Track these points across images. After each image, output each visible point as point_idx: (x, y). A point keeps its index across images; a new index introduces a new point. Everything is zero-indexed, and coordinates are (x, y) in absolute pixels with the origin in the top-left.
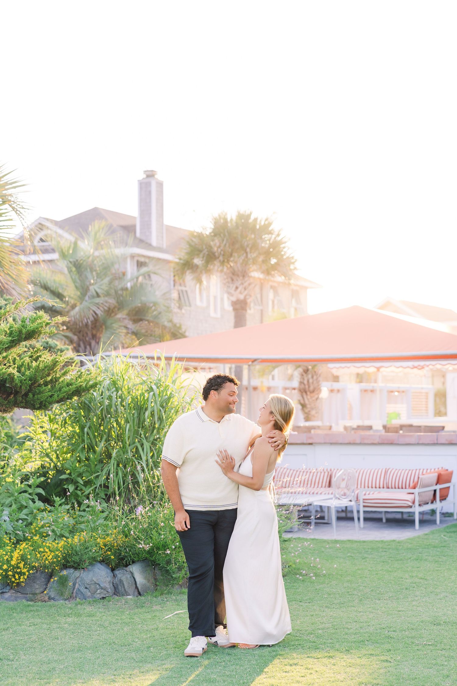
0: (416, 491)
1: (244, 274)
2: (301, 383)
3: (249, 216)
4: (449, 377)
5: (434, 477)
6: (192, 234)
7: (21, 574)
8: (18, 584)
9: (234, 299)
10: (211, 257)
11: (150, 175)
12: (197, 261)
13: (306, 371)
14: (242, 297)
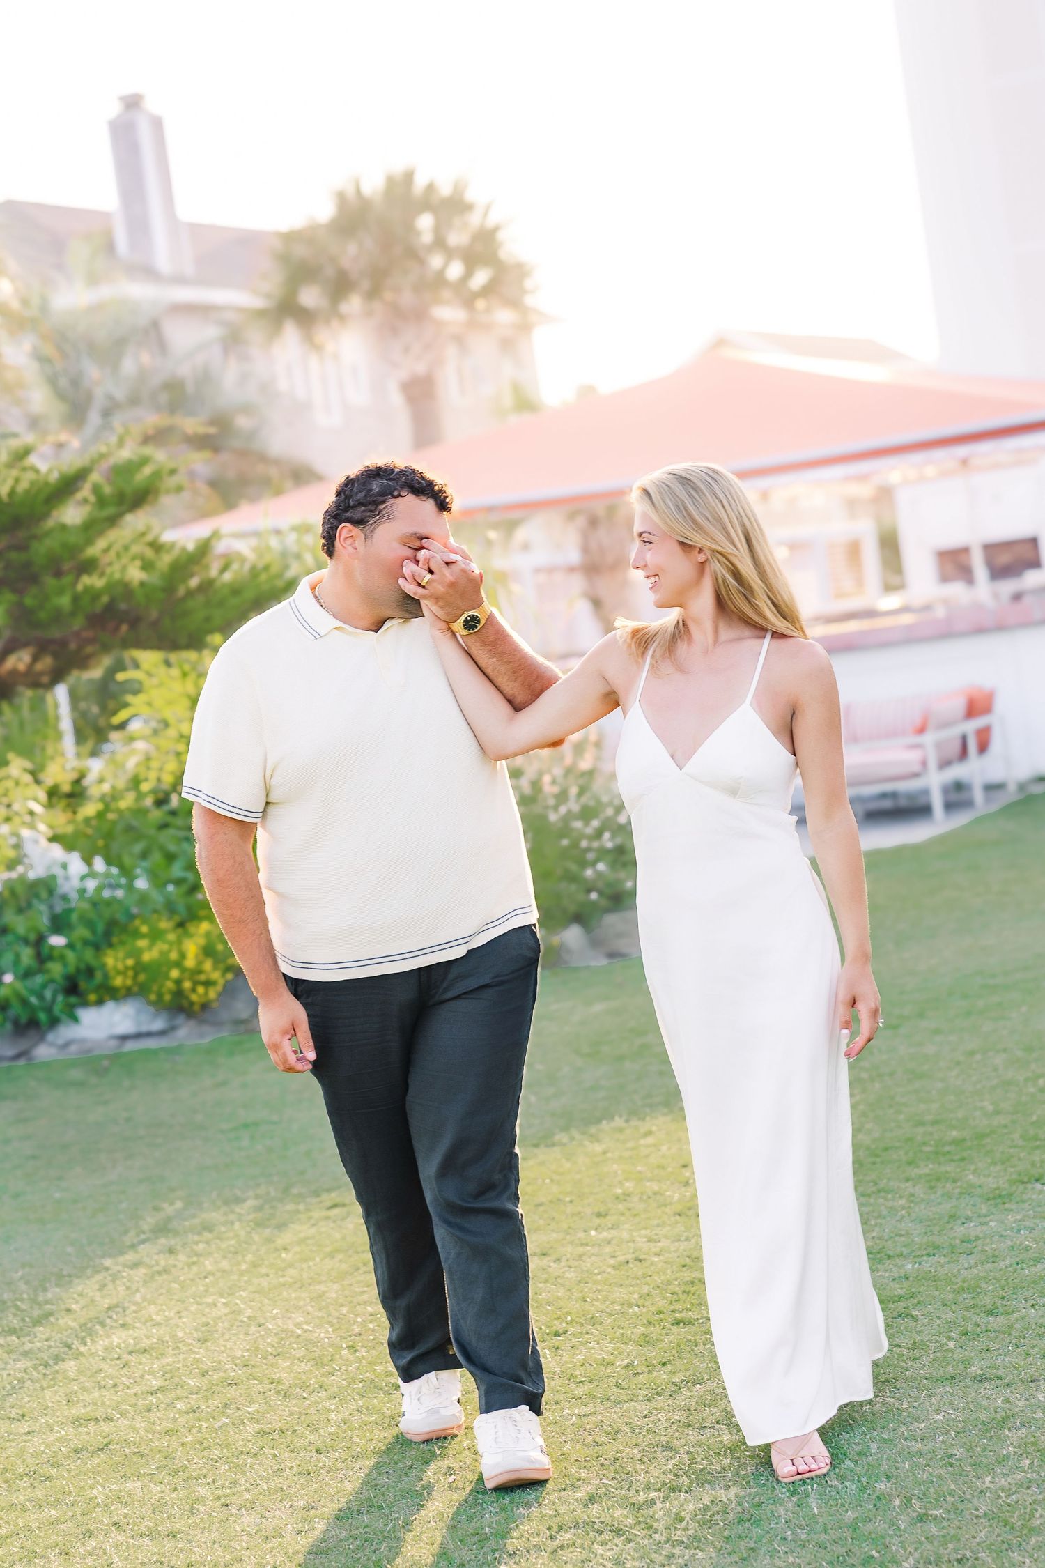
0: (929, 739)
1: (419, 315)
2: (585, 550)
3: (409, 177)
4: (903, 498)
5: (960, 705)
6: (290, 238)
7: (208, 984)
8: (205, 1006)
9: (403, 374)
10: (341, 286)
11: (132, 103)
12: (310, 297)
13: (593, 522)
14: (420, 368)
